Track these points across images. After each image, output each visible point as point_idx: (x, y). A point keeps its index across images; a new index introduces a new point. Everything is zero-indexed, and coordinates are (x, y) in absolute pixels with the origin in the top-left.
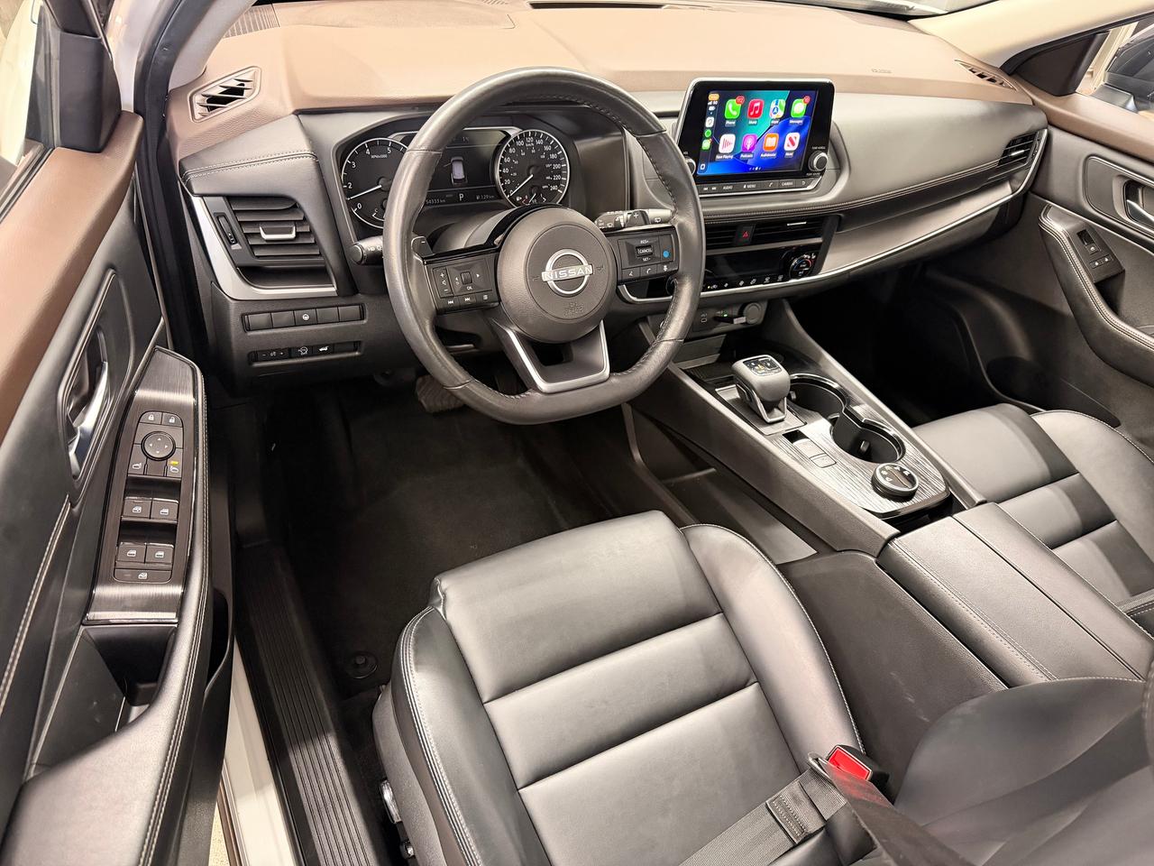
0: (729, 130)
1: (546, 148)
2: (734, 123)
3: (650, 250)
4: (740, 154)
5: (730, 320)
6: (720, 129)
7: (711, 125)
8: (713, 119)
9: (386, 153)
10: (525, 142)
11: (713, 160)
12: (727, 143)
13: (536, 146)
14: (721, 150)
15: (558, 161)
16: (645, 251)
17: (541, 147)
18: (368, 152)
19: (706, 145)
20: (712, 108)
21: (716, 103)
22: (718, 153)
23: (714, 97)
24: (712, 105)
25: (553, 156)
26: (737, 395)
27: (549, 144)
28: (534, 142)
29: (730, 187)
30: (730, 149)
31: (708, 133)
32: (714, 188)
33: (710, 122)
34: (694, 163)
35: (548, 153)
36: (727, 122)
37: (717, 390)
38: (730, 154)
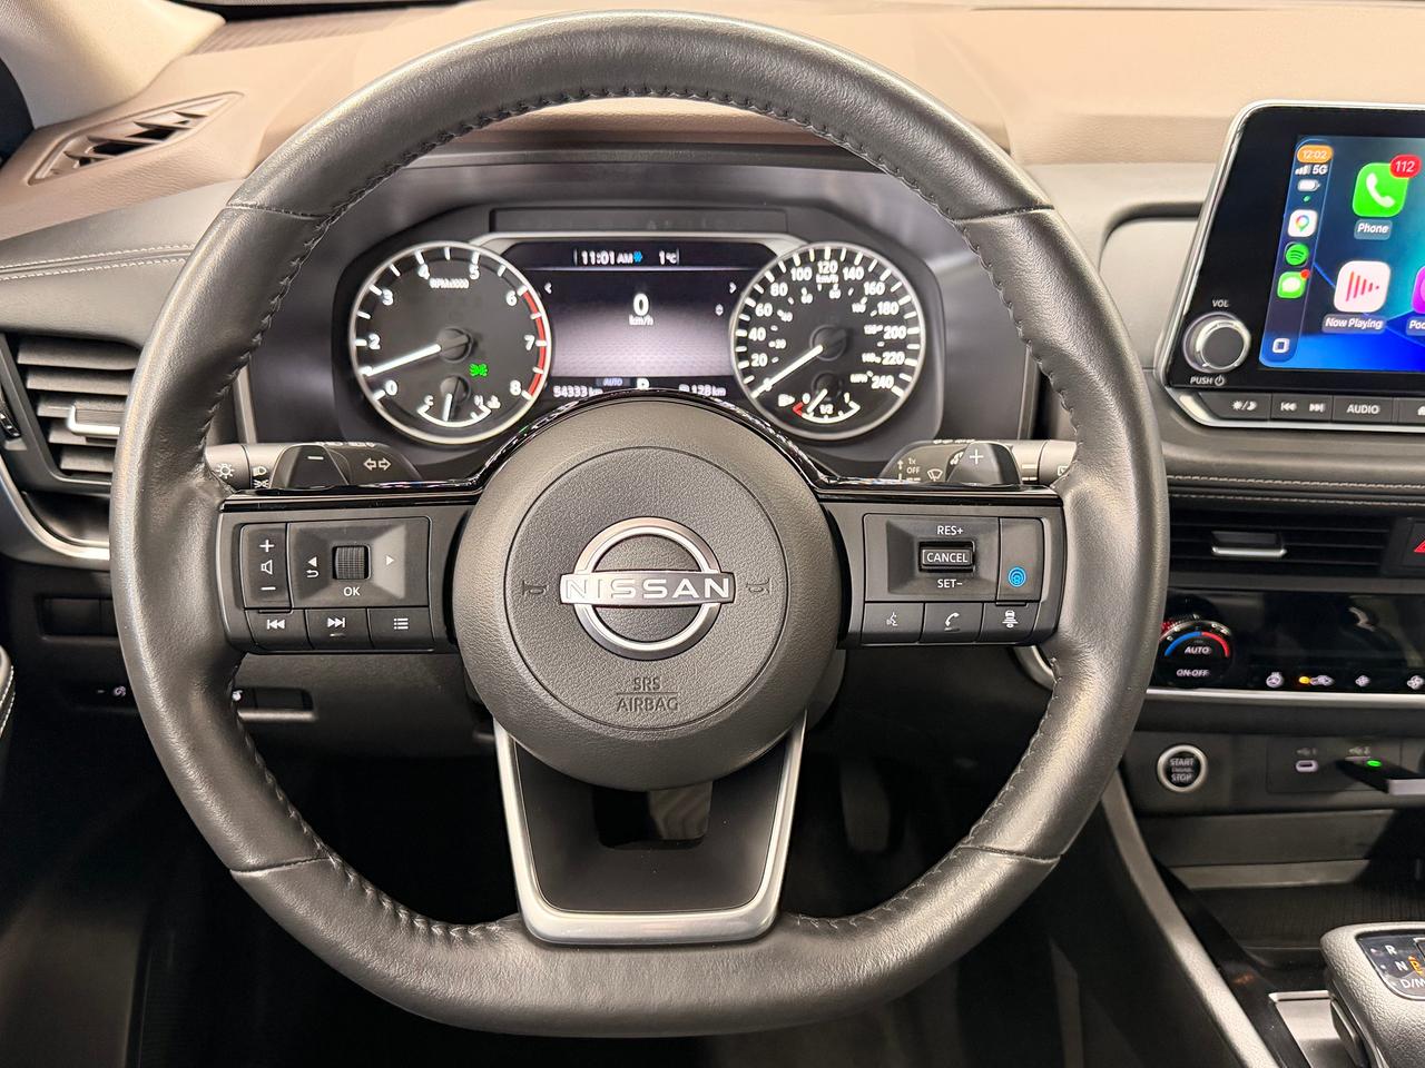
0: (1367, 250)
1: (872, 288)
2: (1385, 229)
3: (961, 557)
4: (1406, 318)
5: (1379, 779)
6: (1337, 243)
7: (1309, 231)
8: (1312, 216)
9: (466, 275)
10: (815, 271)
11: (1314, 328)
12: (1360, 286)
13: (844, 285)
14: (1340, 302)
15: (897, 320)
16: (943, 557)
17: (858, 286)
18: (424, 272)
19: (1291, 285)
20: (1307, 185)
21: (1322, 170)
22: (1333, 311)
23: (1314, 156)
24: (1310, 176)
25: (887, 308)
26: (1330, 1033)
27: (878, 280)
28: (840, 273)
29: (1374, 409)
30: (1374, 301)
31: (1296, 254)
32: (1316, 407)
33: (1302, 223)
34: (1246, 336)
35: (873, 302)
36: (1362, 227)
37: (1274, 996)
38: (1375, 315)
